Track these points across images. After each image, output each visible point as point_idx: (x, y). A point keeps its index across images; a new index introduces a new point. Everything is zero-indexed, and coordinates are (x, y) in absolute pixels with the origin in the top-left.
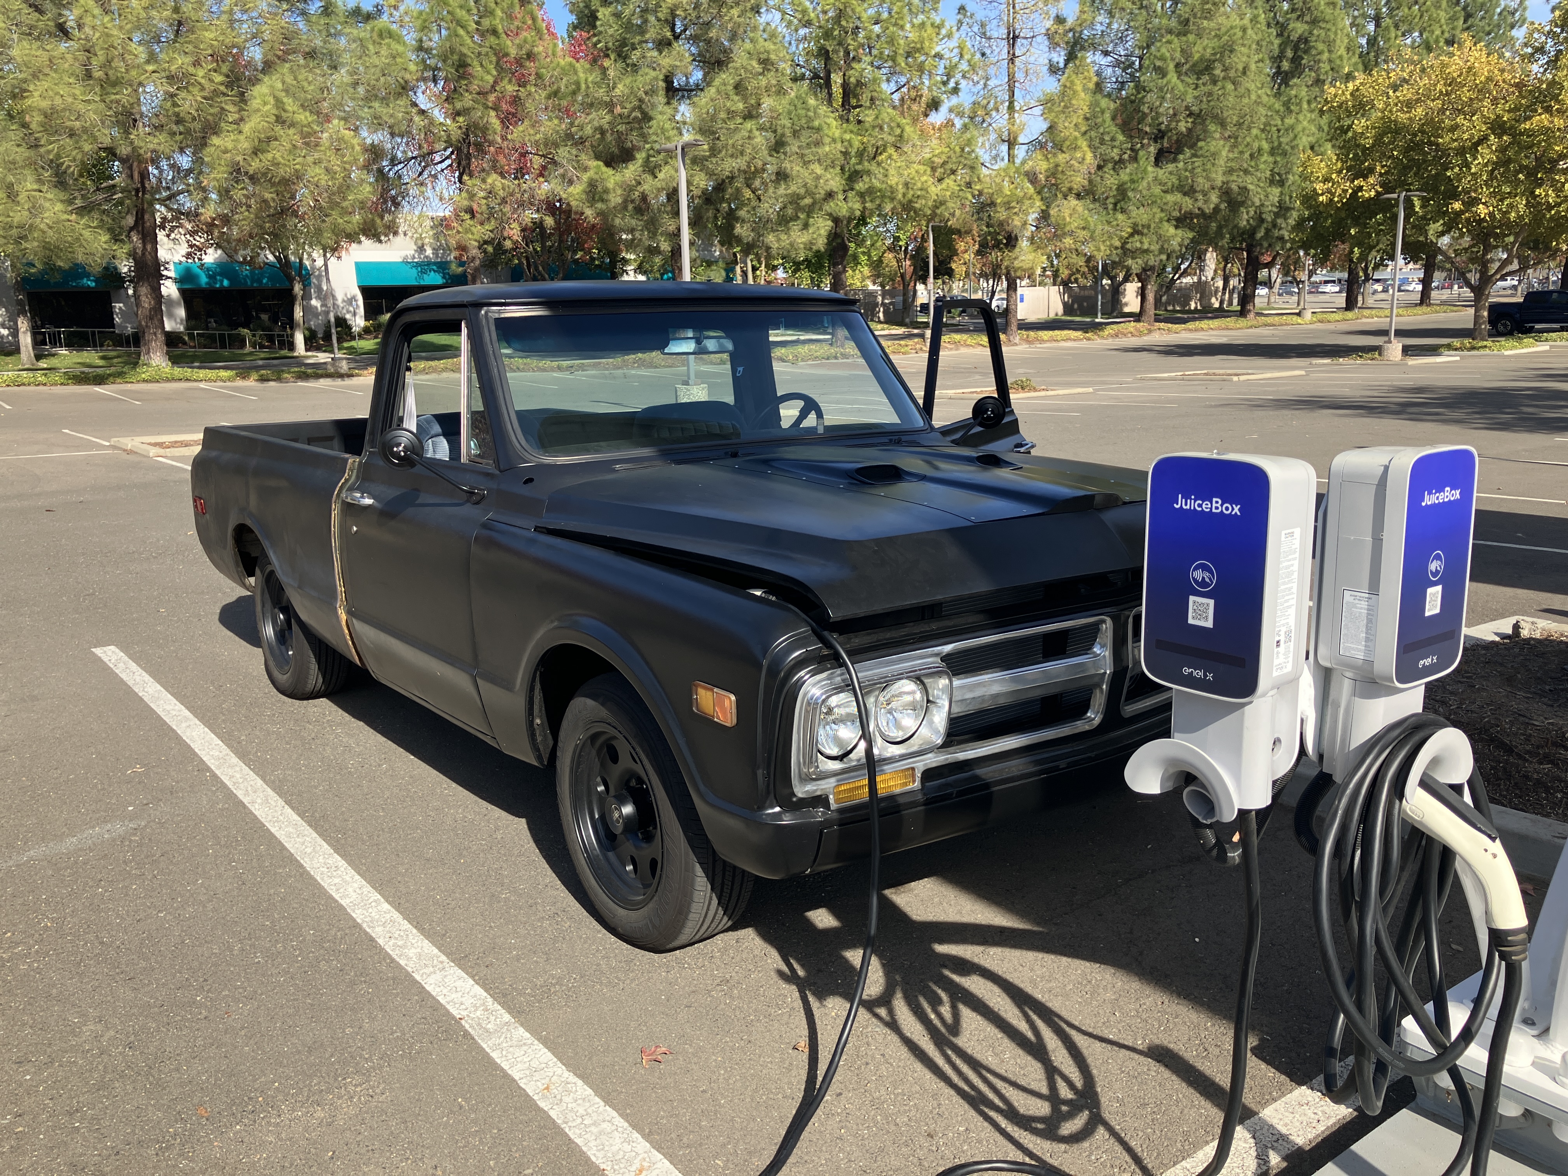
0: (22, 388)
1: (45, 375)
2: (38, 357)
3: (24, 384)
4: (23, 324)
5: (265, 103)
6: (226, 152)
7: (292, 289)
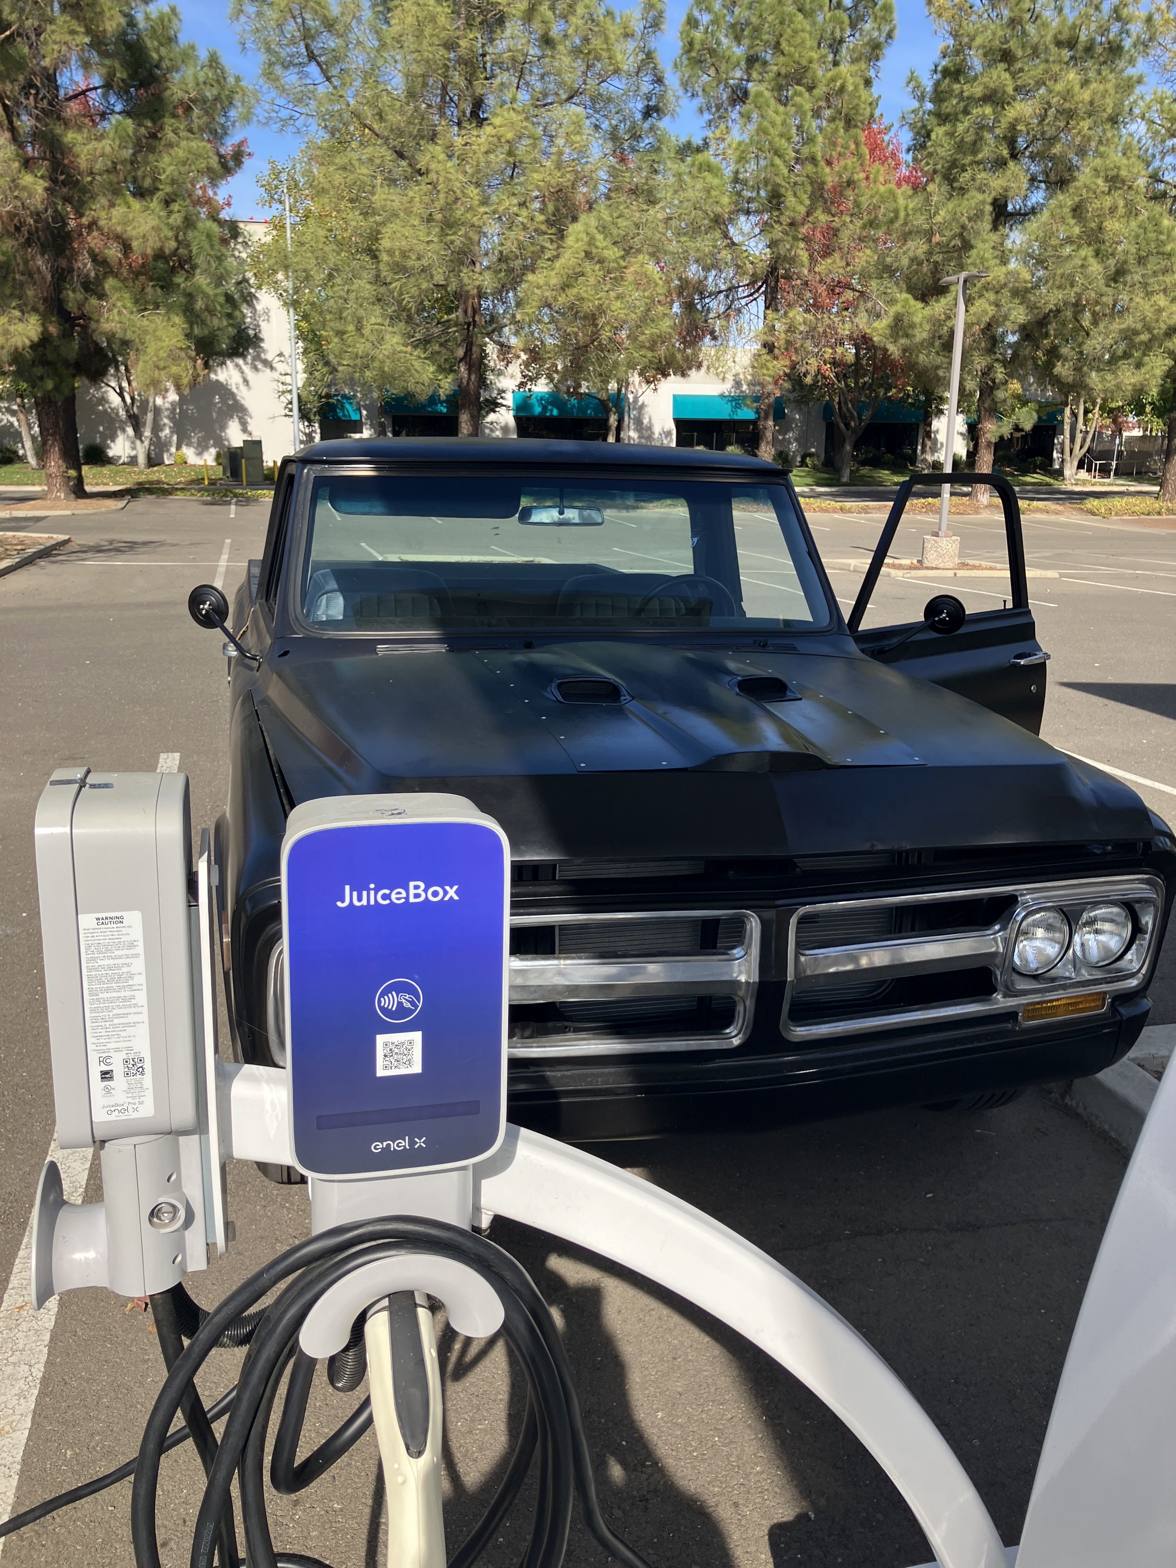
5: (577, 240)
6: (539, 287)
7: (607, 420)
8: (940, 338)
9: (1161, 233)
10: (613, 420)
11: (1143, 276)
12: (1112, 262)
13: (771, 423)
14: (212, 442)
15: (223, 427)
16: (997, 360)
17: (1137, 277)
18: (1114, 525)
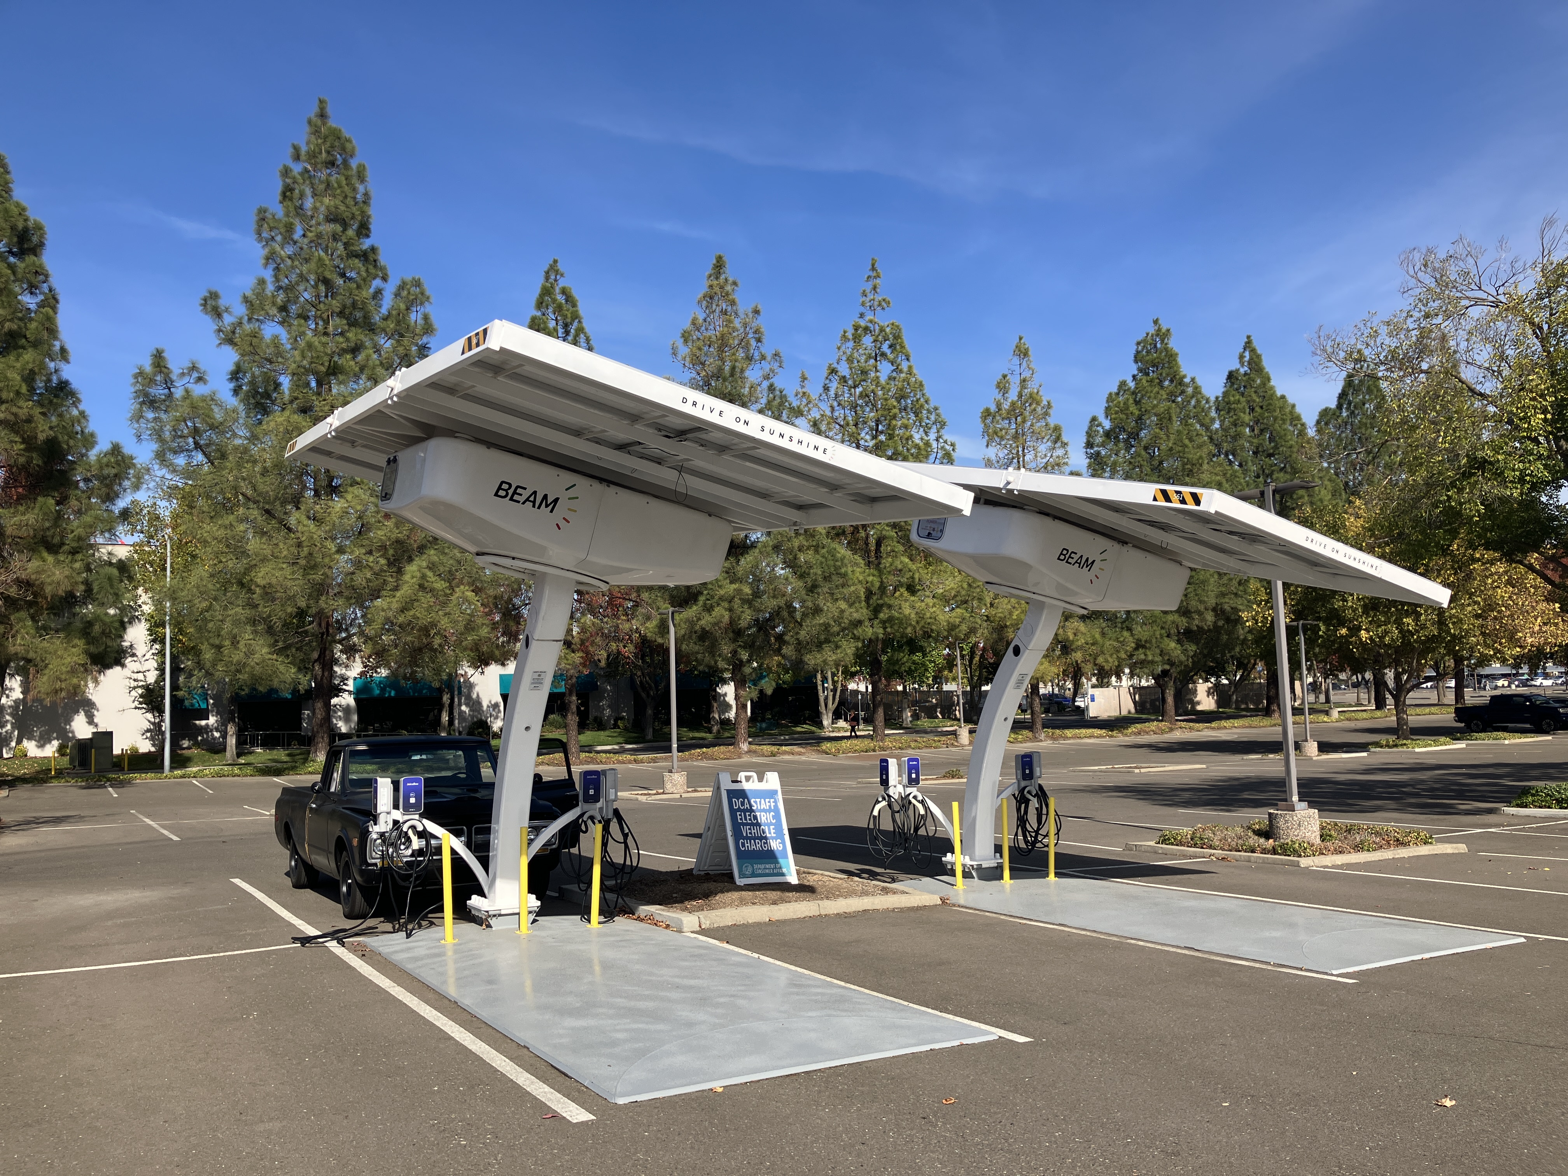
0: (223, 778)
1: (240, 769)
2: (239, 755)
3: (224, 776)
4: (231, 729)
5: (413, 577)
6: (383, 610)
7: (442, 698)
8: (696, 632)
9: (837, 561)
10: (446, 698)
11: (829, 588)
12: (809, 580)
13: (574, 698)
14: (55, 735)
15: (69, 721)
16: (740, 646)
17: (826, 590)
18: (842, 760)
